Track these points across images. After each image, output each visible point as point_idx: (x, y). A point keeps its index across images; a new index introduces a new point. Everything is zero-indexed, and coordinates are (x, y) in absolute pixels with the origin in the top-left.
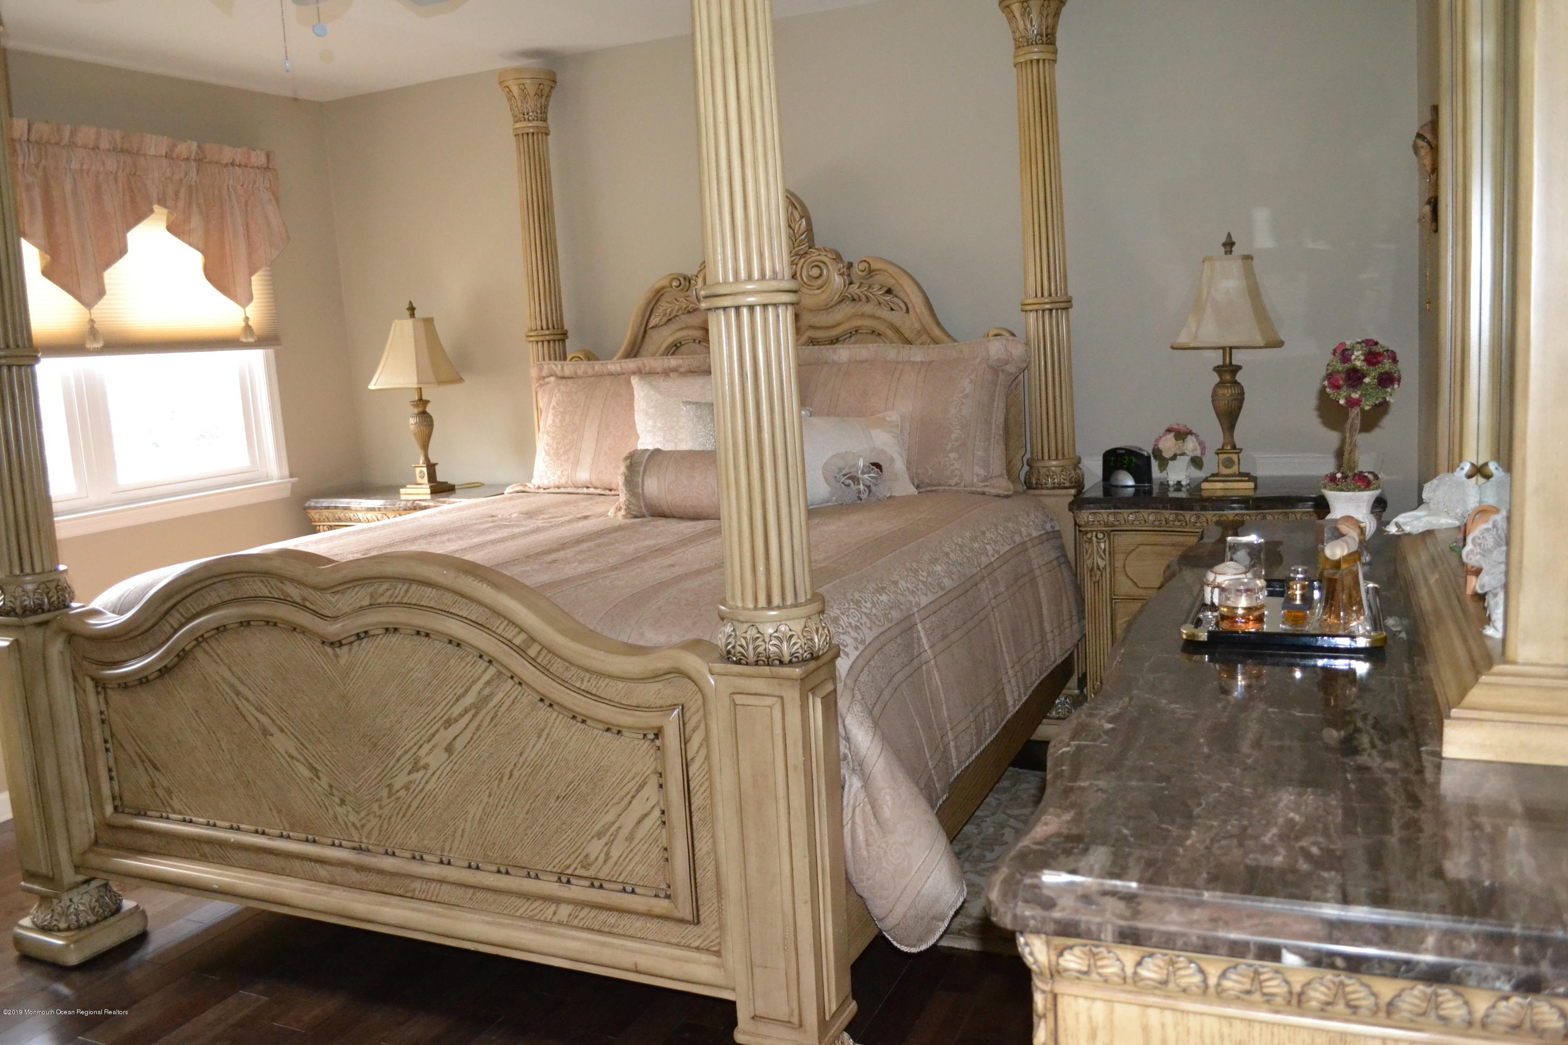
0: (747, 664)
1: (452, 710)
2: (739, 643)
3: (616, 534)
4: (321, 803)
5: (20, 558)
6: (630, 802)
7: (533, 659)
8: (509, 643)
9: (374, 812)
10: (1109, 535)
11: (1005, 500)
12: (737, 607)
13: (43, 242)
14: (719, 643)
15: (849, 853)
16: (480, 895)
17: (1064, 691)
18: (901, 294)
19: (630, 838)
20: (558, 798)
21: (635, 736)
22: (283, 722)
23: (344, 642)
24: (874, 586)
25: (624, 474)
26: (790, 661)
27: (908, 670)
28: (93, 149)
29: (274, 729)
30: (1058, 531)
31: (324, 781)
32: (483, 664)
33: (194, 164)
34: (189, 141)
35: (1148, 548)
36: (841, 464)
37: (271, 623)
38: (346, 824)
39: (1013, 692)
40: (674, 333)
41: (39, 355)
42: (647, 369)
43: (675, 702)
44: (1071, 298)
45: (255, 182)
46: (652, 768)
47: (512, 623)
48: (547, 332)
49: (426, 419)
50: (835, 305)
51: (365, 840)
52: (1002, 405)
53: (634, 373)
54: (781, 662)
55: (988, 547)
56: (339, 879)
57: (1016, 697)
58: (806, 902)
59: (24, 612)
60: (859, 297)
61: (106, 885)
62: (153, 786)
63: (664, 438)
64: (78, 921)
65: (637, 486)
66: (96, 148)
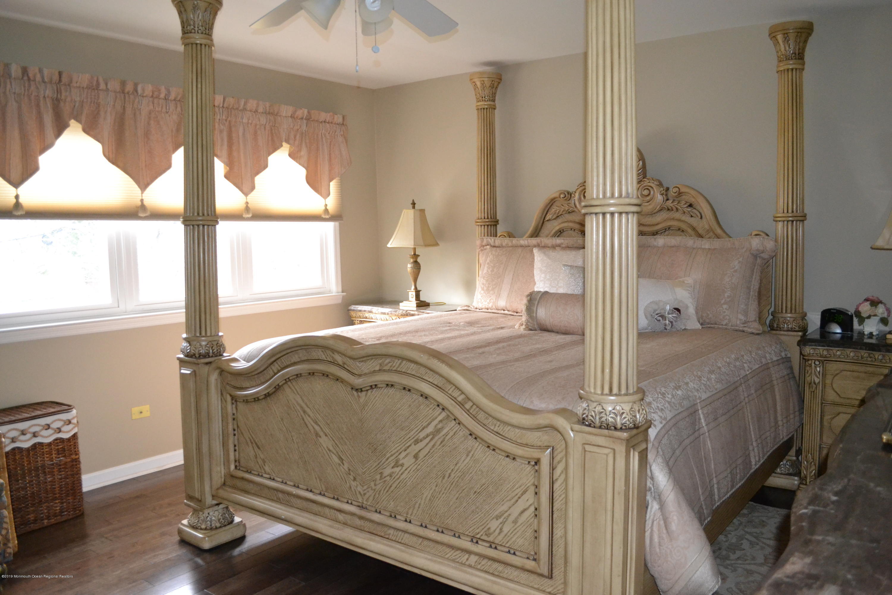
0: (594, 427)
1: (420, 434)
2: (590, 414)
3: (519, 340)
4: (343, 478)
5: (200, 328)
6: (517, 501)
7: (468, 410)
8: (454, 399)
9: (372, 487)
10: (823, 363)
11: (757, 336)
12: (591, 392)
13: (226, 160)
14: (578, 413)
15: (648, 549)
16: (426, 543)
17: (787, 457)
18: (698, 208)
19: (515, 522)
20: (475, 492)
21: (523, 462)
22: (327, 431)
23: (363, 389)
24: (674, 384)
25: (526, 304)
26: (621, 428)
27: (692, 438)
28: (255, 112)
29: (321, 434)
30: (790, 357)
31: (346, 466)
32: (439, 410)
33: (305, 121)
34: (303, 109)
35: (849, 373)
36: (656, 307)
37: (326, 375)
38: (355, 492)
39: (755, 457)
40: (560, 224)
41: (219, 220)
42: (543, 244)
43: (549, 444)
44: (806, 214)
45: (336, 132)
46: (532, 482)
47: (457, 388)
48: (487, 220)
49: (417, 265)
50: (657, 212)
51: (365, 503)
52: (758, 278)
53: (535, 246)
54: (616, 429)
55: (745, 365)
56: (349, 522)
57: (757, 459)
58: (619, 576)
59: (199, 356)
60: (672, 208)
61: (227, 508)
62: (256, 458)
63: (550, 285)
64: (211, 525)
65: (533, 312)
66: (256, 111)
